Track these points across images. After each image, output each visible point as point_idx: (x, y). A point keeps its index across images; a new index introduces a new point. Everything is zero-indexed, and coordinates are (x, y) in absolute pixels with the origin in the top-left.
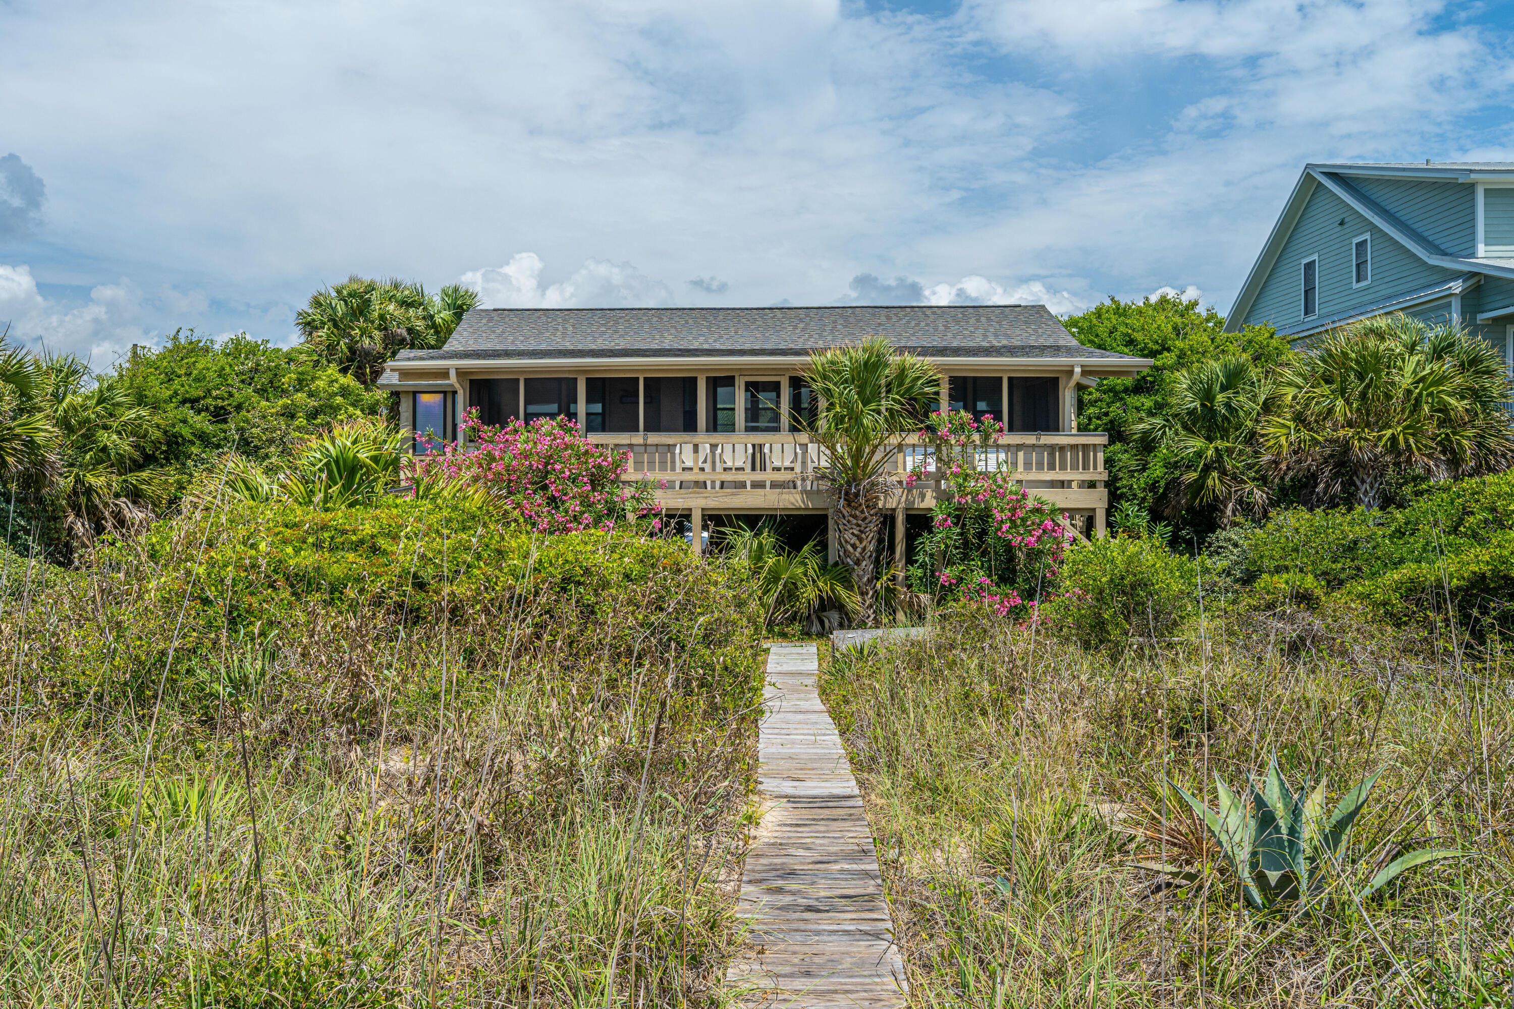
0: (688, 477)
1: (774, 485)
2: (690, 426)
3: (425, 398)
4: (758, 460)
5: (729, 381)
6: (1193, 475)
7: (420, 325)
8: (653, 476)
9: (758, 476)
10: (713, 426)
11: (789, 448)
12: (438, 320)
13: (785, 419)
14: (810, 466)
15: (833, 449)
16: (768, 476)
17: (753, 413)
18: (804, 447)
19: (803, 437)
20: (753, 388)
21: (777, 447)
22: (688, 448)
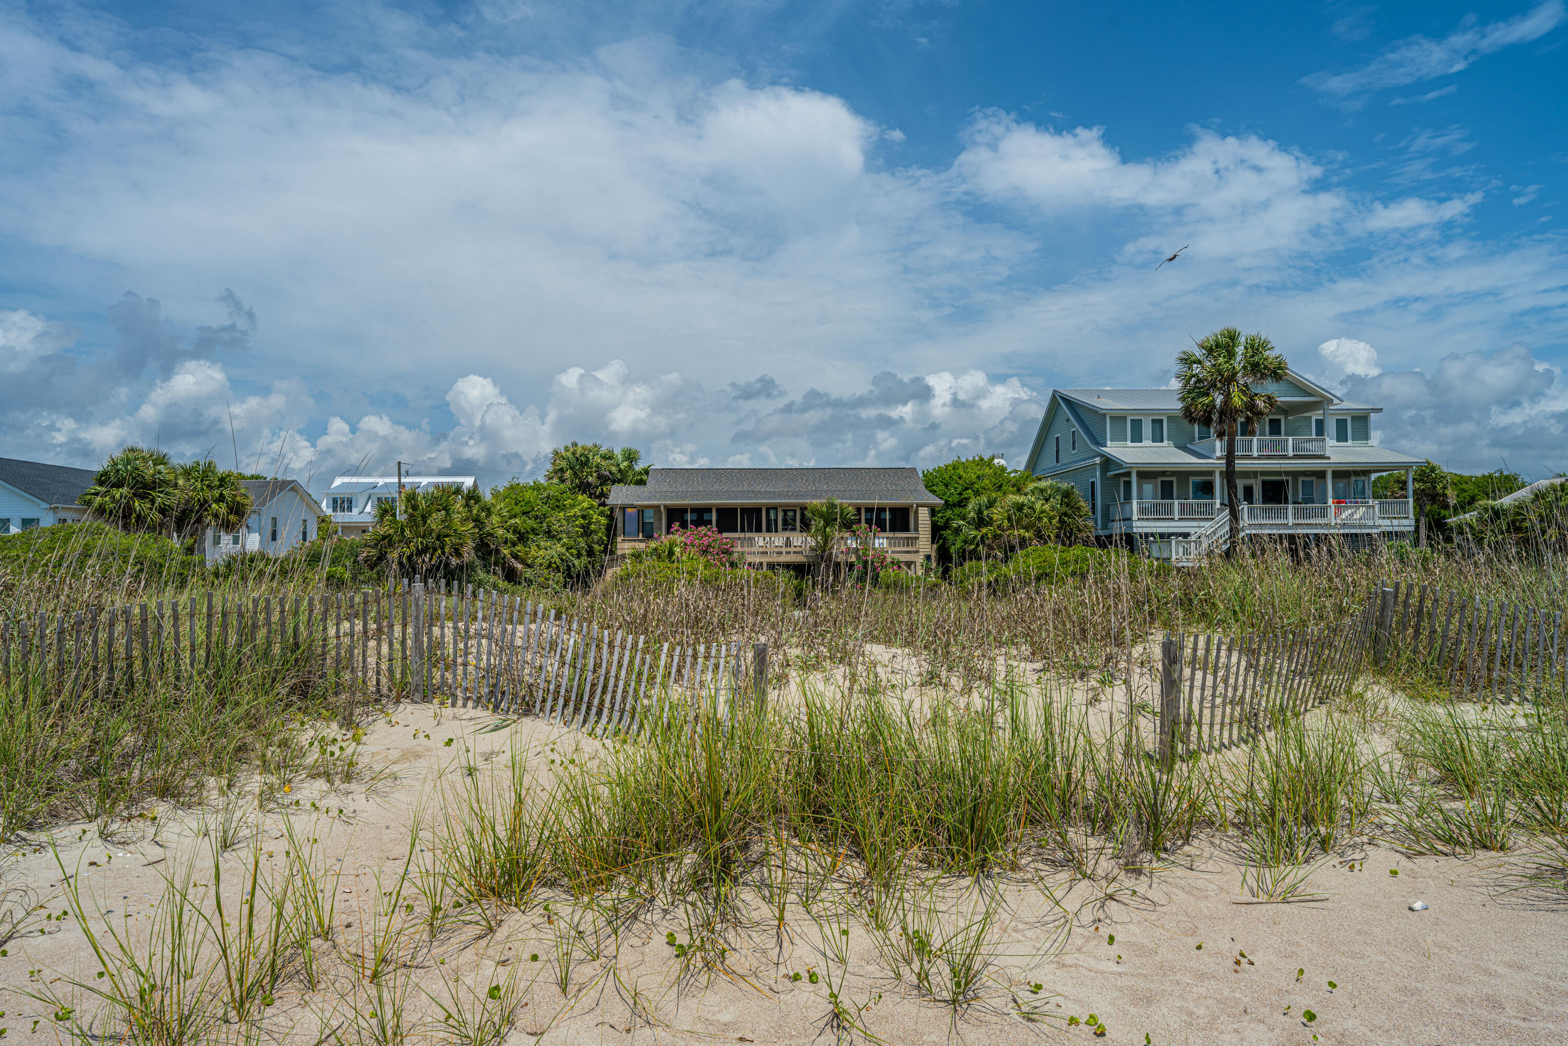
0: (761, 550)
1: (794, 553)
2: (759, 530)
3: (629, 510)
4: (788, 543)
5: (775, 509)
6: (972, 547)
7: (614, 469)
8: (746, 549)
9: (788, 549)
10: (769, 530)
11: (800, 539)
12: (622, 467)
13: (798, 528)
14: (808, 545)
15: (816, 540)
16: (792, 549)
17: (785, 522)
18: (806, 538)
19: (805, 534)
20: (785, 512)
21: (795, 538)
22: (761, 539)
